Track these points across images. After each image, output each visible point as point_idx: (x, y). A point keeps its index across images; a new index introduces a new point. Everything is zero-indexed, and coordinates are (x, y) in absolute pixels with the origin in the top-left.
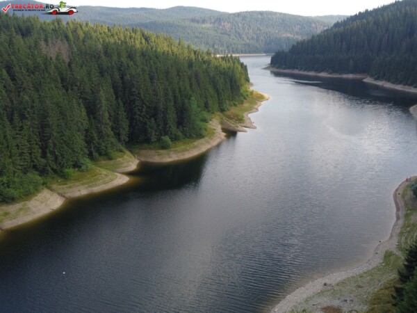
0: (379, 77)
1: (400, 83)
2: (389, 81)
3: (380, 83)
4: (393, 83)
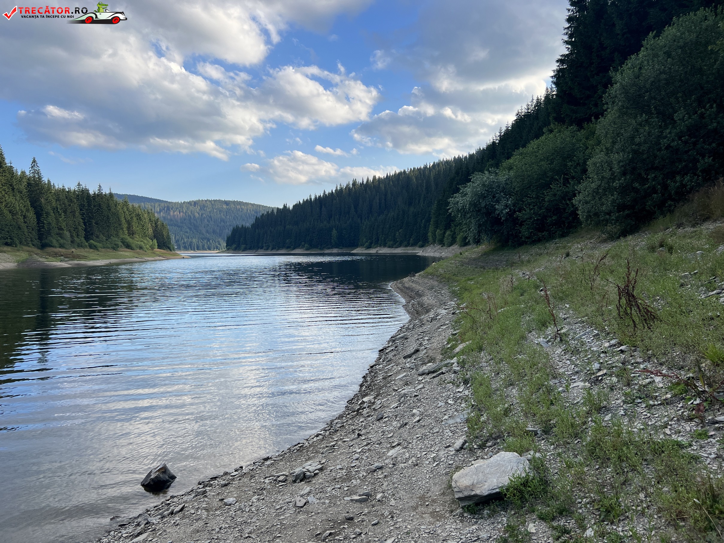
1: (400, 246)
2: (385, 246)
3: (373, 251)
4: (390, 247)
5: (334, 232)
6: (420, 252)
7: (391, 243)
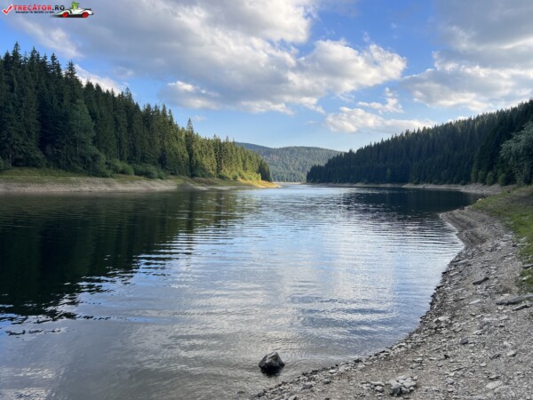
0: (419, 181)
1: (444, 183)
2: (431, 183)
3: (420, 187)
4: (435, 184)
5: (389, 171)
6: (463, 189)
7: (436, 181)
